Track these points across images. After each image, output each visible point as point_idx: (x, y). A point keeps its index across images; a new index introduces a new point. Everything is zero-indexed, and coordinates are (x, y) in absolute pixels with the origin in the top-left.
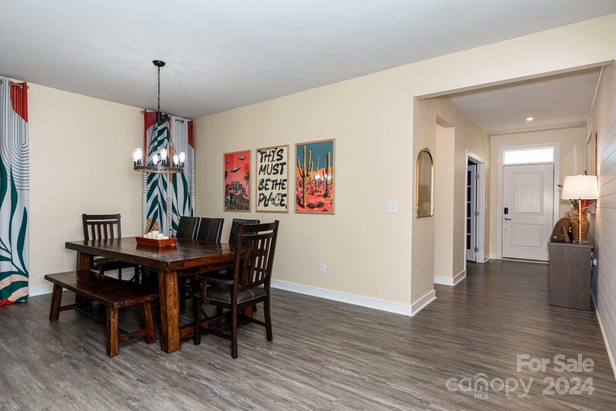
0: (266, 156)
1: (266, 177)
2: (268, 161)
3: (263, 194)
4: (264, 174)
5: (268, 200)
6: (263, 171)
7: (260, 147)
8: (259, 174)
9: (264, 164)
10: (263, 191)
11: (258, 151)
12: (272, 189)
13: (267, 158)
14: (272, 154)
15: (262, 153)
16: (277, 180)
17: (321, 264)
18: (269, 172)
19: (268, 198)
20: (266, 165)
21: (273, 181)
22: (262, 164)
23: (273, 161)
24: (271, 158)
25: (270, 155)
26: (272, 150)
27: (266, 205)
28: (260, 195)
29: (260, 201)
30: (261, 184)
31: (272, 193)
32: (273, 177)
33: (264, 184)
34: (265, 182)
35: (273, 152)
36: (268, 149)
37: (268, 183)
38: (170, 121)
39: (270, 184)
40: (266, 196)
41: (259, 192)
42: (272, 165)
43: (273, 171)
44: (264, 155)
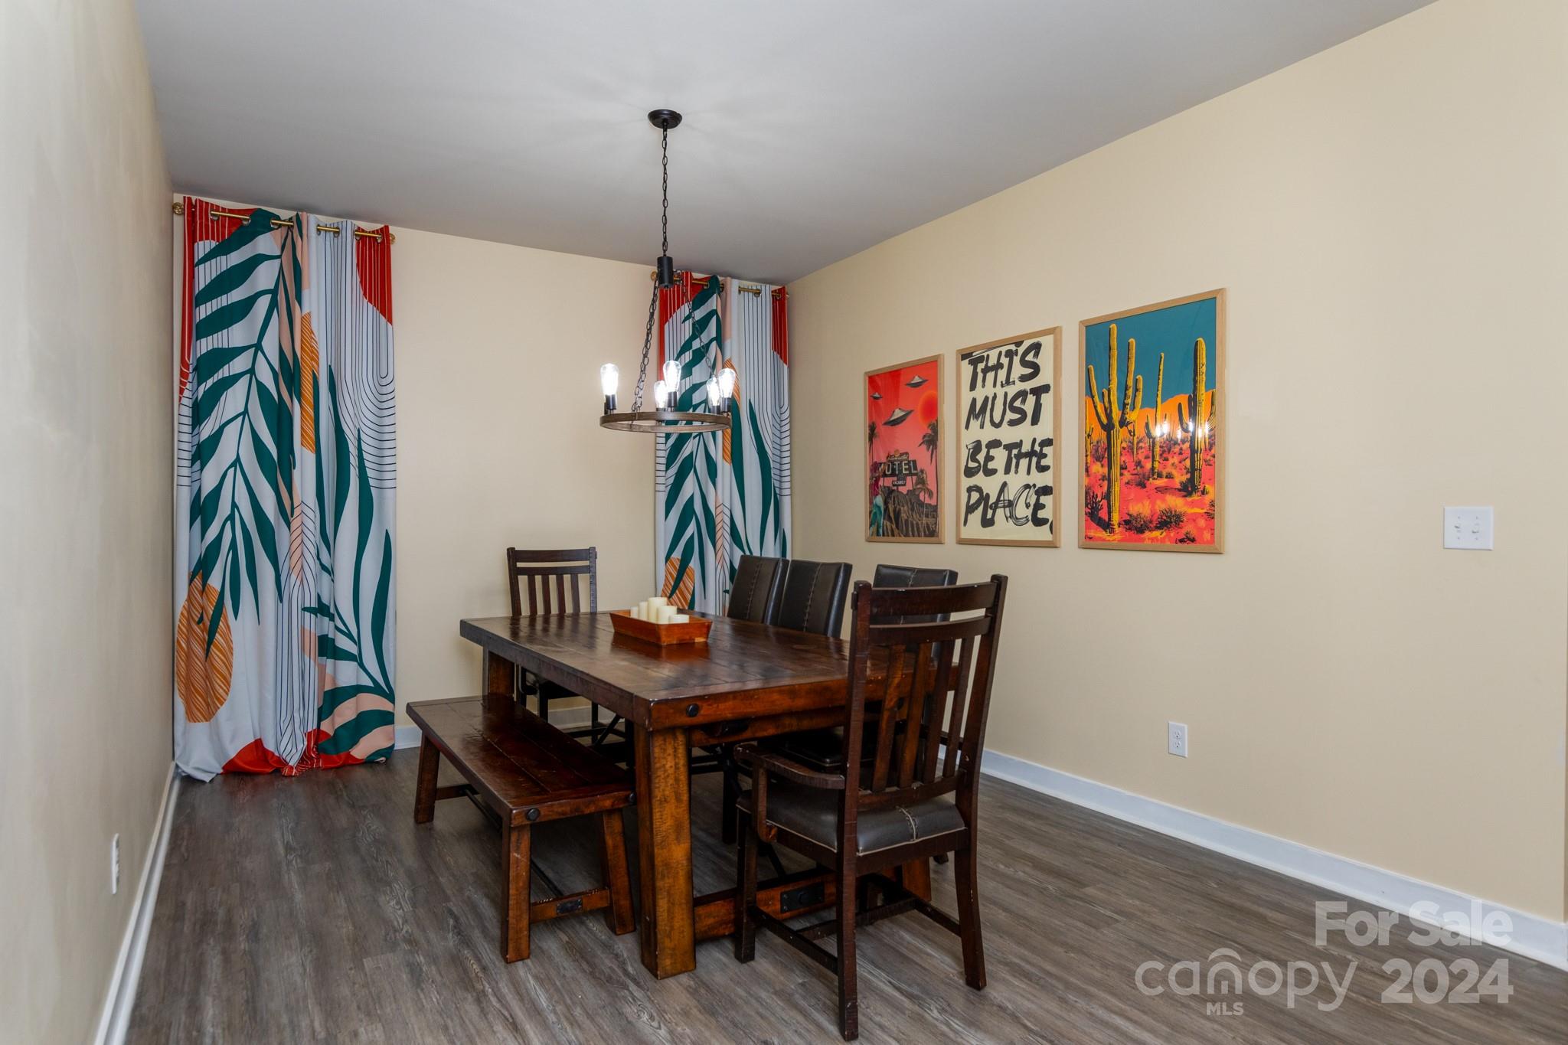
0: (985, 371)
1: (988, 434)
2: (995, 385)
3: (979, 489)
4: (982, 427)
5: (995, 506)
6: (977, 417)
7: (967, 343)
8: (967, 427)
9: (980, 394)
10: (980, 479)
11: (964, 357)
12: (1007, 471)
13: (990, 376)
14: (1005, 361)
15: (974, 363)
16: (1021, 441)
17: (1170, 722)
18: (997, 420)
19: (992, 500)
20: (987, 398)
21: (1009, 447)
22: (974, 394)
23: (1008, 382)
24: (1002, 374)
25: (999, 366)
26: (1004, 349)
27: (987, 522)
28: (970, 490)
29: (970, 509)
30: (973, 456)
31: (1005, 484)
32: (1007, 434)
33: (981, 457)
34: (984, 450)
35: (1010, 354)
36: (992, 346)
37: (993, 452)
38: (723, 294)
39: (1000, 456)
40: (988, 495)
41: (967, 482)
42: (1006, 394)
43: (1010, 416)
44: (981, 366)
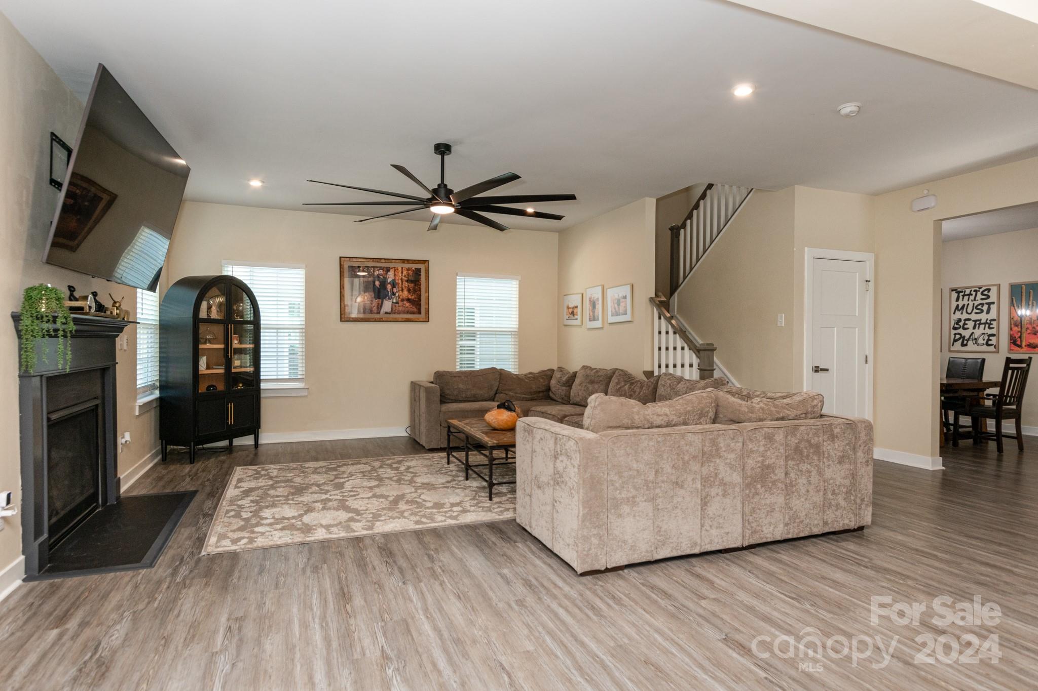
0: (963, 296)
1: (965, 316)
2: (968, 300)
3: (960, 334)
4: (962, 314)
5: (968, 340)
6: (959, 310)
7: (955, 286)
8: (954, 313)
9: (961, 303)
10: (961, 331)
11: (953, 290)
12: (974, 328)
13: (966, 298)
14: (974, 293)
15: (958, 293)
16: (981, 319)
18: (969, 311)
19: (967, 337)
20: (964, 305)
21: (975, 321)
22: (958, 303)
23: (975, 300)
24: (972, 298)
25: (970, 294)
26: (973, 289)
27: (963, 345)
28: (955, 334)
29: (955, 341)
30: (957, 324)
31: (973, 333)
32: (974, 317)
33: (961, 324)
34: (963, 322)
35: (976, 291)
36: (968, 288)
37: (967, 322)
39: (970, 324)
40: (964, 337)
41: (954, 332)
42: (974, 304)
43: (975, 311)
44: (961, 294)
